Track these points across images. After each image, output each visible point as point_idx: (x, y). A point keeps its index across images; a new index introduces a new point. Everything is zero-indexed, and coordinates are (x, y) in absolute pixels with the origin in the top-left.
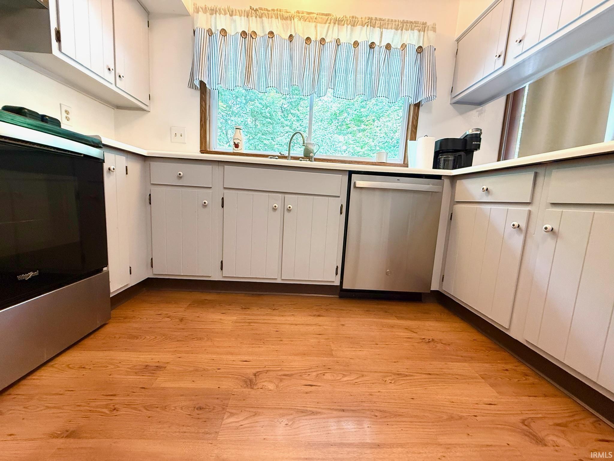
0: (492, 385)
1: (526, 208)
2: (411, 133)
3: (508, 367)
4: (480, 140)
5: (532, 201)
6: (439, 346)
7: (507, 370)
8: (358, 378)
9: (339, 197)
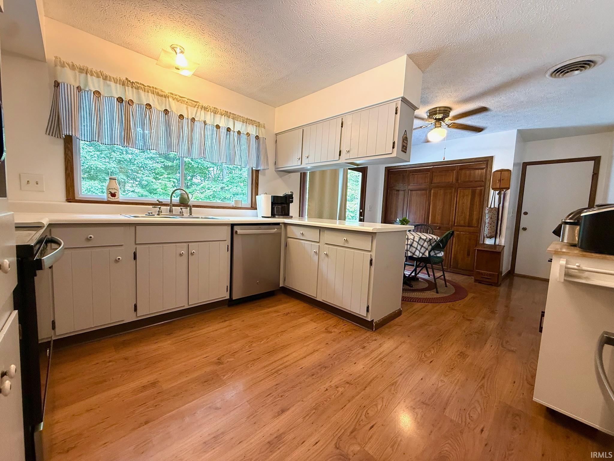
0: (315, 322)
1: (318, 244)
2: (255, 188)
3: (318, 313)
4: (292, 198)
5: (319, 240)
6: (292, 314)
7: (318, 315)
8: (267, 340)
9: (226, 240)
